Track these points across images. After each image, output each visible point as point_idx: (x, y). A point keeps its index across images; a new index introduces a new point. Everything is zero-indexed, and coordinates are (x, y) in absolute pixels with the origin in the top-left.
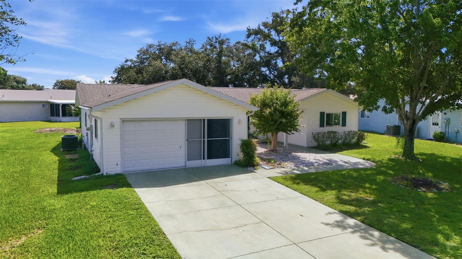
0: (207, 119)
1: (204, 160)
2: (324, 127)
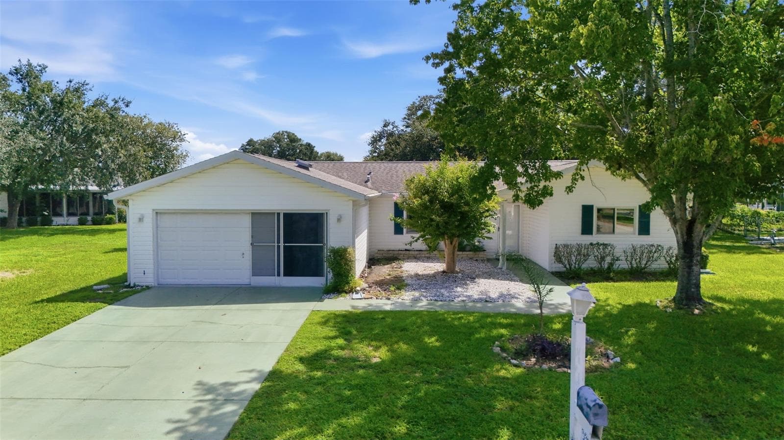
0: (284, 213)
1: (279, 277)
2: (592, 234)
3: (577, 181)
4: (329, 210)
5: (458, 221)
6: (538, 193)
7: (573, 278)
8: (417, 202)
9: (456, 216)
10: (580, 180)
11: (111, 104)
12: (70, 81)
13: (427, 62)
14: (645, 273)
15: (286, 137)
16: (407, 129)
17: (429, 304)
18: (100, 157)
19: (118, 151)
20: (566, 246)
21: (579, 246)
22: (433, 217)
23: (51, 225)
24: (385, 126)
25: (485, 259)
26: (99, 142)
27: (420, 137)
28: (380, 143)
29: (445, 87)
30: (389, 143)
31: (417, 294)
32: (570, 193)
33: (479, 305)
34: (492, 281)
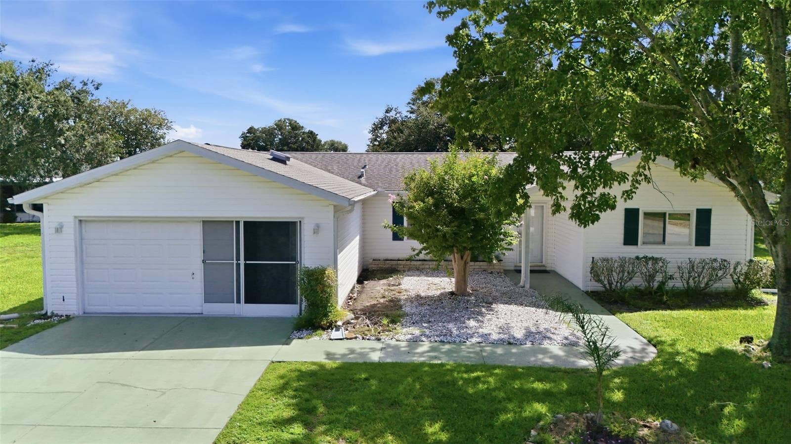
1: (238, 305)
2: (636, 244)
3: (640, 184)
4: (303, 218)
5: (472, 231)
6: (593, 204)
7: (616, 302)
8: (418, 206)
9: (468, 224)
10: (643, 183)
11: (79, 86)
12: (33, 61)
13: (430, 11)
14: (706, 294)
15: (287, 124)
16: (411, 115)
17: (433, 349)
18: (63, 145)
19: (84, 139)
20: (606, 260)
21: (623, 261)
22: (439, 227)
23: (14, 222)
24: (387, 112)
25: (502, 271)
26: (61, 130)
27: (426, 123)
28: (381, 131)
29: (457, 50)
30: (391, 131)
31: (416, 331)
32: (628, 200)
33: (500, 351)
34: (513, 307)
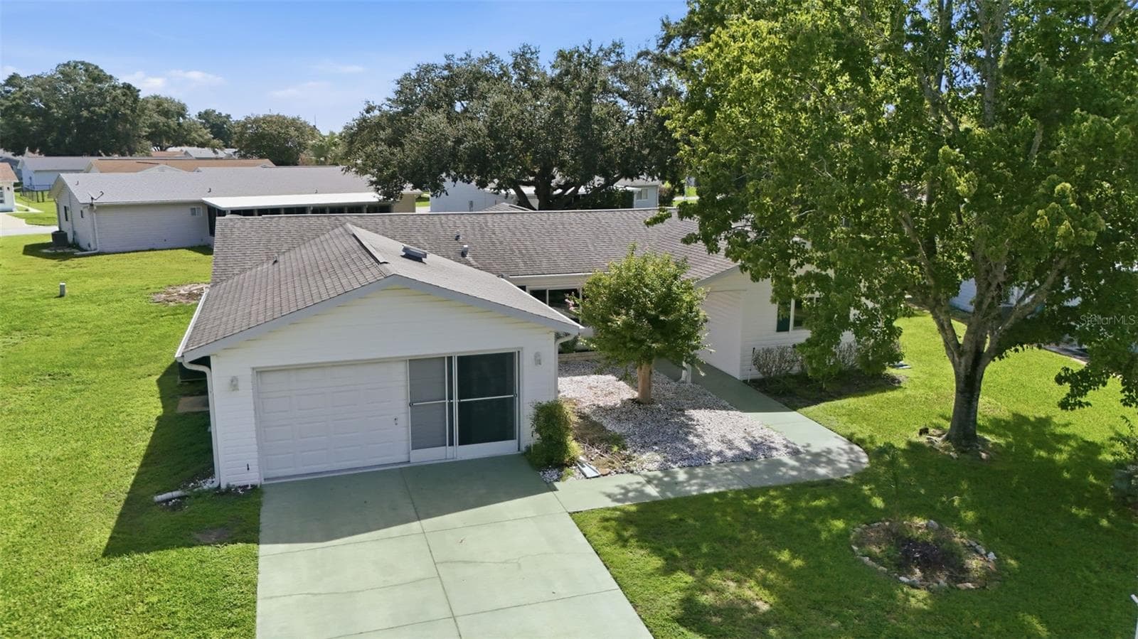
0: (458, 357)
1: (451, 447)
2: (788, 330)
31: (656, 457)
